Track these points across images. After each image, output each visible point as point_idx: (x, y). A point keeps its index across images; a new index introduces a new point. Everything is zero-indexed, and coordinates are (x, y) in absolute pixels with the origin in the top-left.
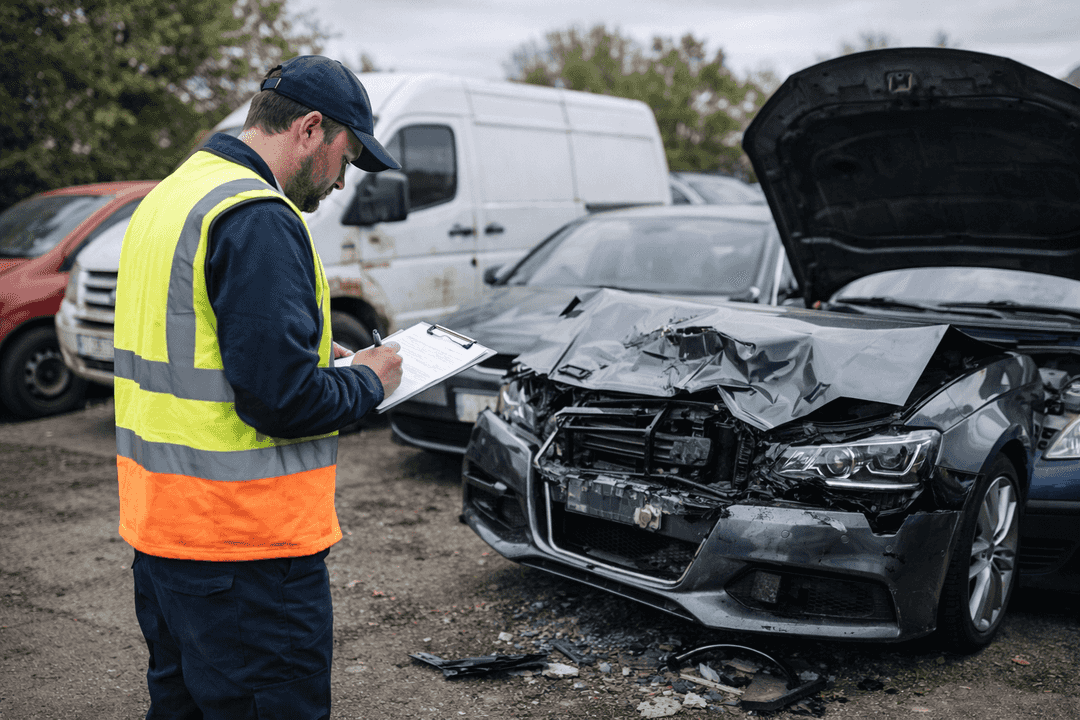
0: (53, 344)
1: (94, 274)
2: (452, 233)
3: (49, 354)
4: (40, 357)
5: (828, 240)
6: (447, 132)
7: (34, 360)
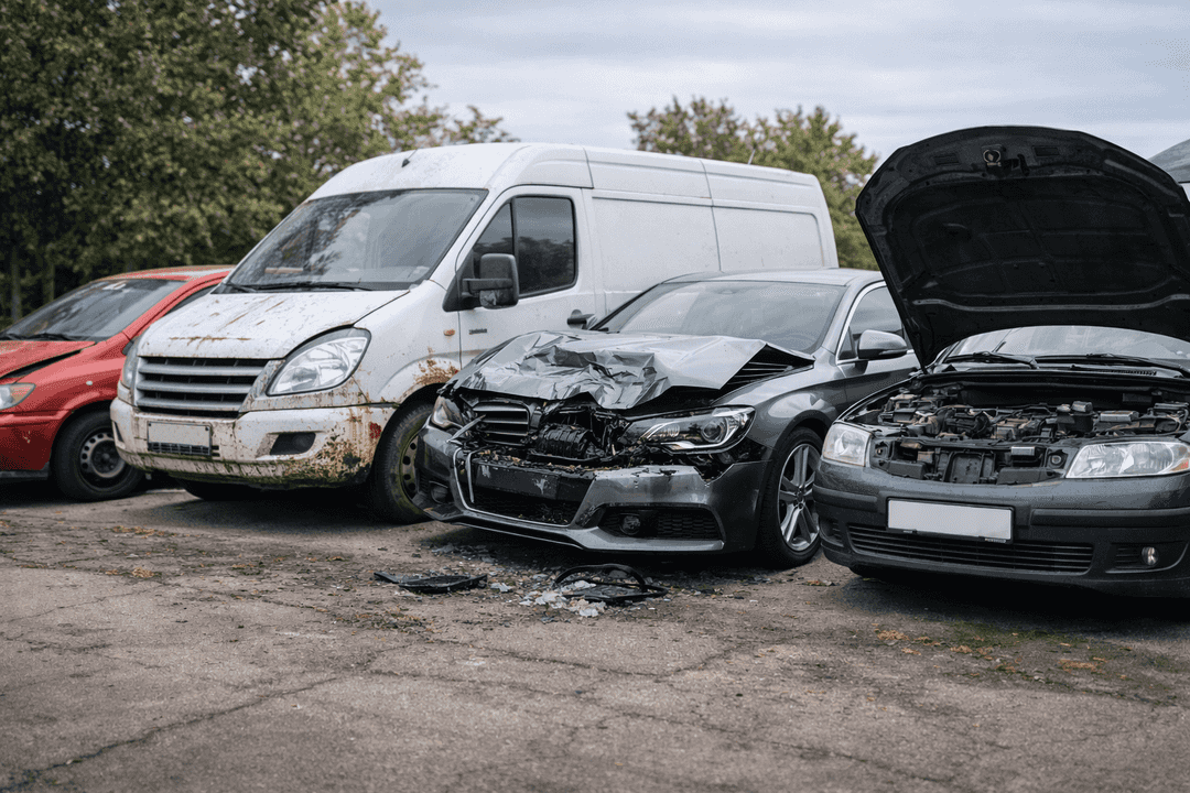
0: (107, 427)
1: (150, 360)
2: (572, 322)
3: (106, 438)
4: (98, 440)
5: (940, 301)
6: (569, 202)
7: (93, 441)
